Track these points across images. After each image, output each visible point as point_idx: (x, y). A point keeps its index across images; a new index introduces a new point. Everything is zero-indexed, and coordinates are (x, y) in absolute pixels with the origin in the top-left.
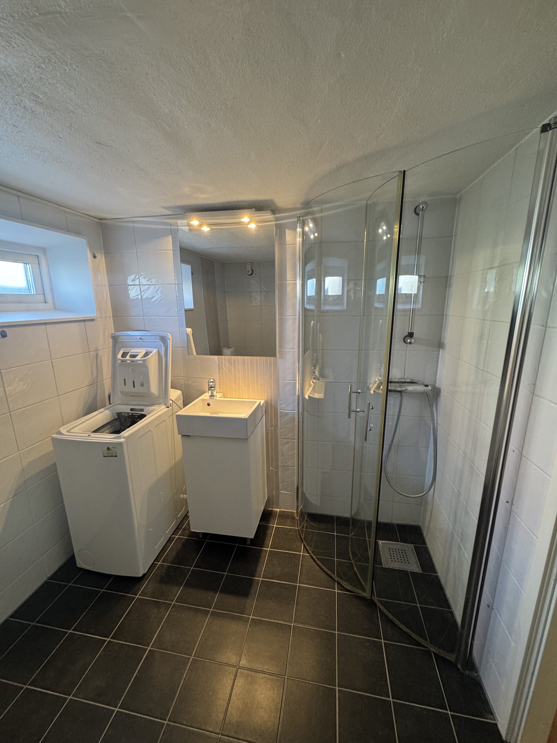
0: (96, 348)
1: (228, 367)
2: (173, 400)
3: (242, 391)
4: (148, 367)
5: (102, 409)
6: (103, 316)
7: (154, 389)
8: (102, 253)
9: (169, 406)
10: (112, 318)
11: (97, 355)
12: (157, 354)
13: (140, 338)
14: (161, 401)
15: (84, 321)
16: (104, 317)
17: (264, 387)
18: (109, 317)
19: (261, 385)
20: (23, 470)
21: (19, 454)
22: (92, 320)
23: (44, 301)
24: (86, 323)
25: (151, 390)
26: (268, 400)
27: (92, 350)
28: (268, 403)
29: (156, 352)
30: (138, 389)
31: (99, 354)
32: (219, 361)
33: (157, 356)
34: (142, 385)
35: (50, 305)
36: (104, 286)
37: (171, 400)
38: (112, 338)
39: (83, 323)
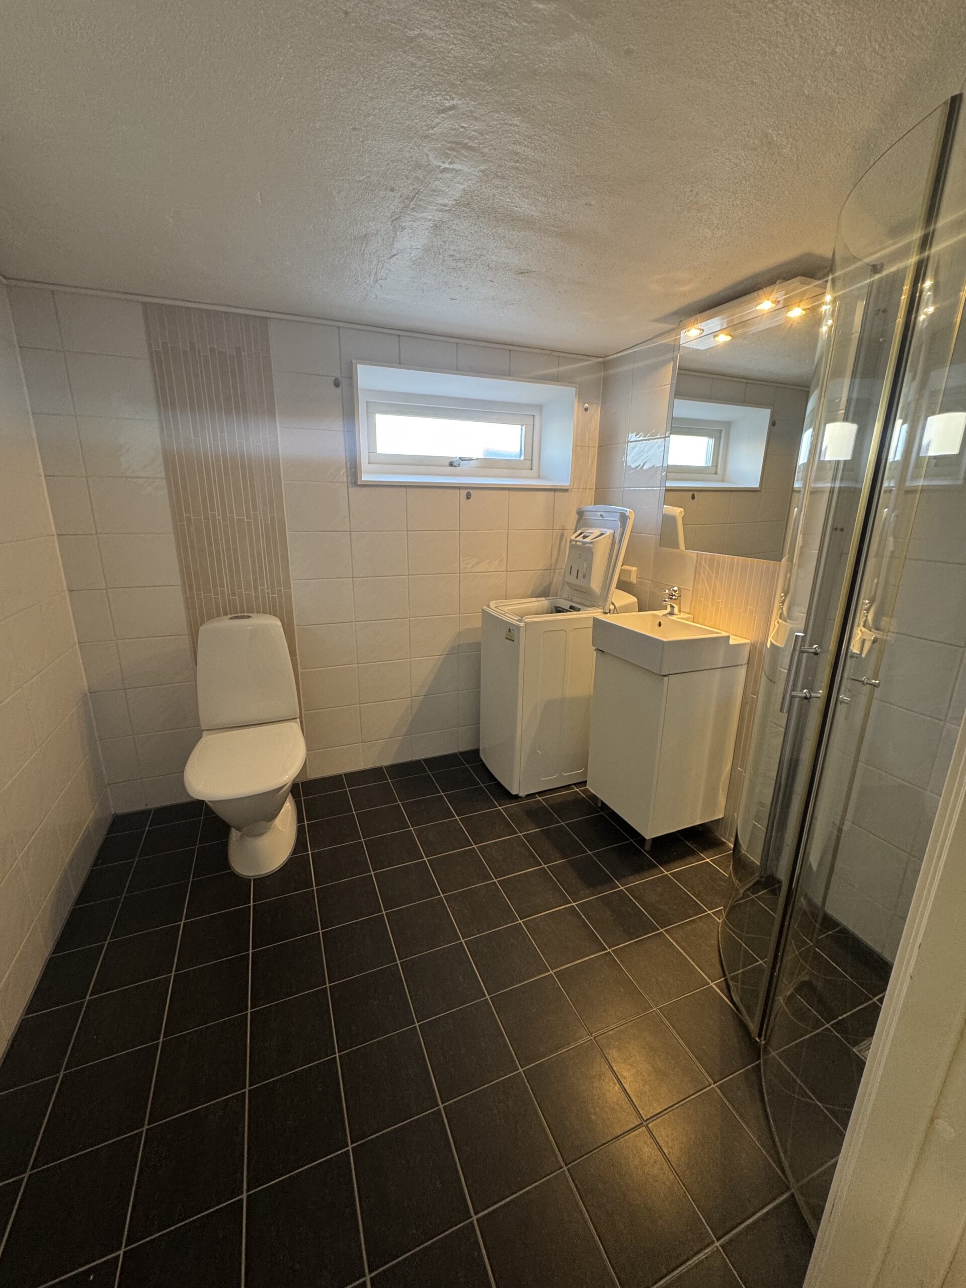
0: (563, 526)
1: (708, 572)
2: (617, 606)
3: (720, 617)
4: (594, 554)
5: (543, 598)
6: (581, 487)
7: (596, 584)
8: (598, 404)
9: (608, 612)
10: (593, 490)
11: (562, 535)
12: (612, 537)
13: (601, 515)
14: (600, 603)
15: (555, 490)
16: (583, 489)
17: (755, 617)
18: (590, 489)
19: (751, 612)
20: (459, 633)
21: (460, 617)
22: (566, 490)
23: (530, 467)
24: (557, 493)
25: (591, 585)
26: (757, 643)
27: (558, 528)
28: (756, 648)
29: (610, 535)
30: (580, 582)
31: (566, 534)
32: (697, 561)
33: (610, 541)
34: (584, 577)
35: (534, 472)
36: (592, 447)
37: (613, 604)
38: (577, 513)
39: (552, 493)
